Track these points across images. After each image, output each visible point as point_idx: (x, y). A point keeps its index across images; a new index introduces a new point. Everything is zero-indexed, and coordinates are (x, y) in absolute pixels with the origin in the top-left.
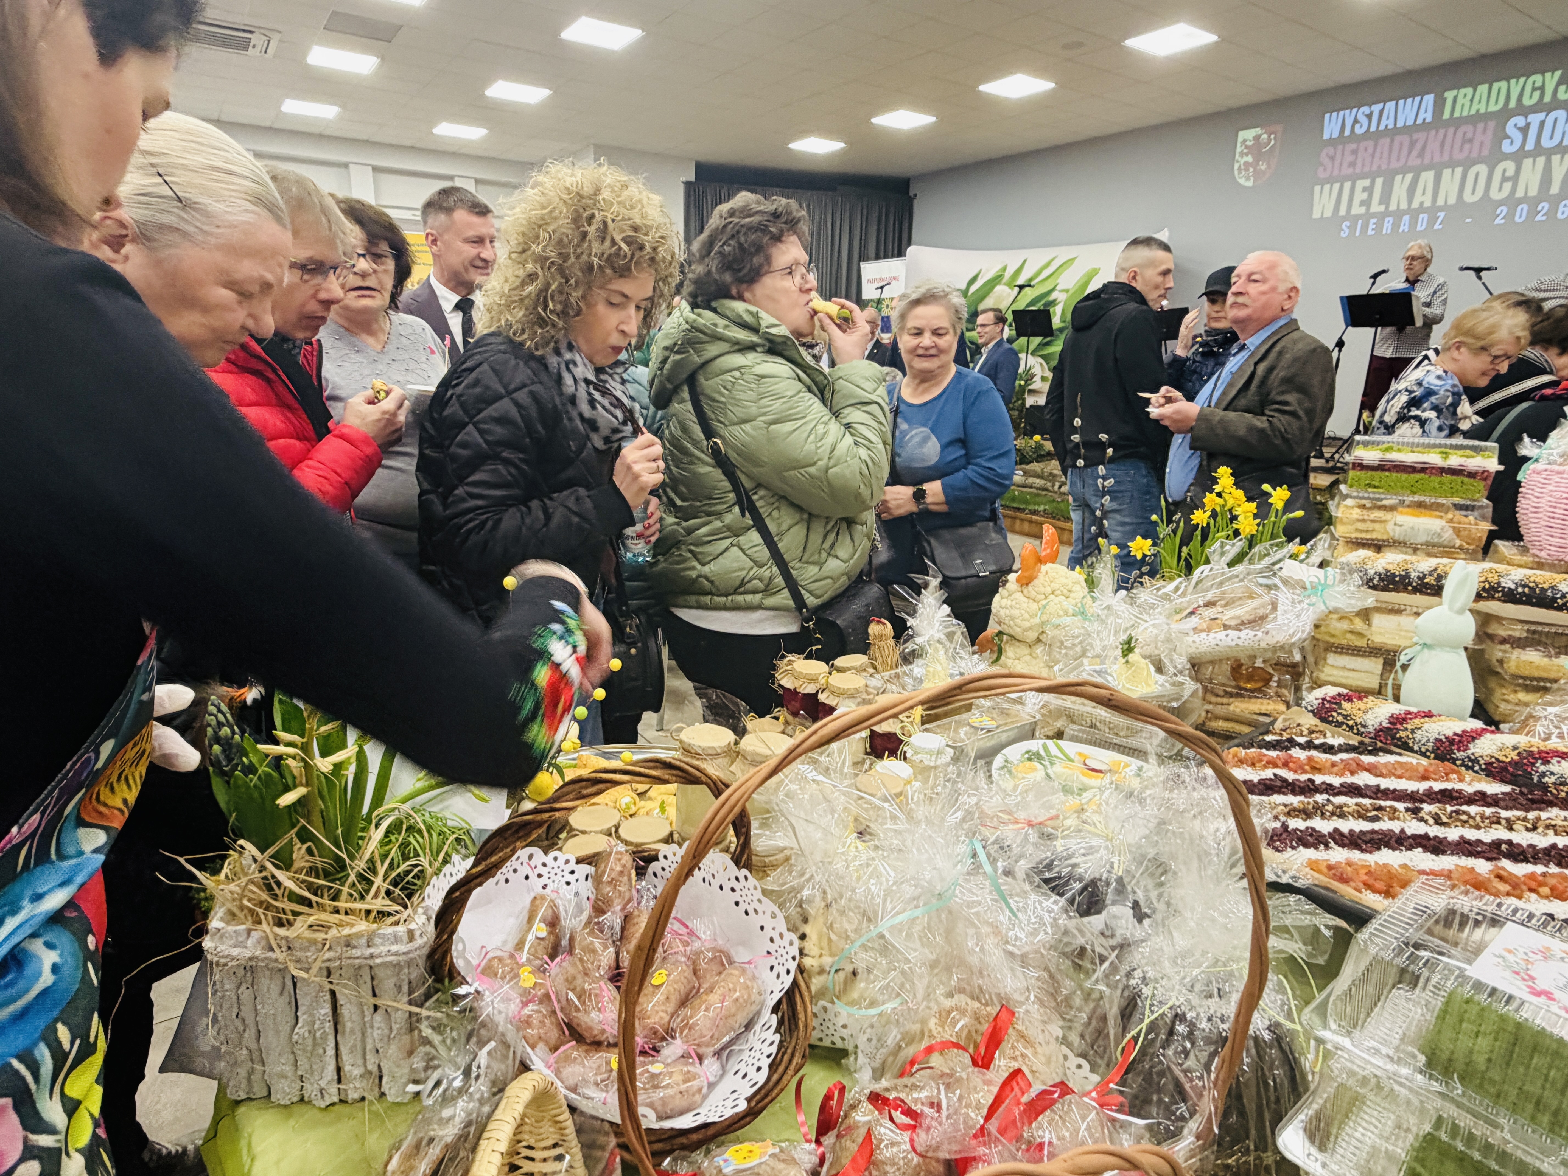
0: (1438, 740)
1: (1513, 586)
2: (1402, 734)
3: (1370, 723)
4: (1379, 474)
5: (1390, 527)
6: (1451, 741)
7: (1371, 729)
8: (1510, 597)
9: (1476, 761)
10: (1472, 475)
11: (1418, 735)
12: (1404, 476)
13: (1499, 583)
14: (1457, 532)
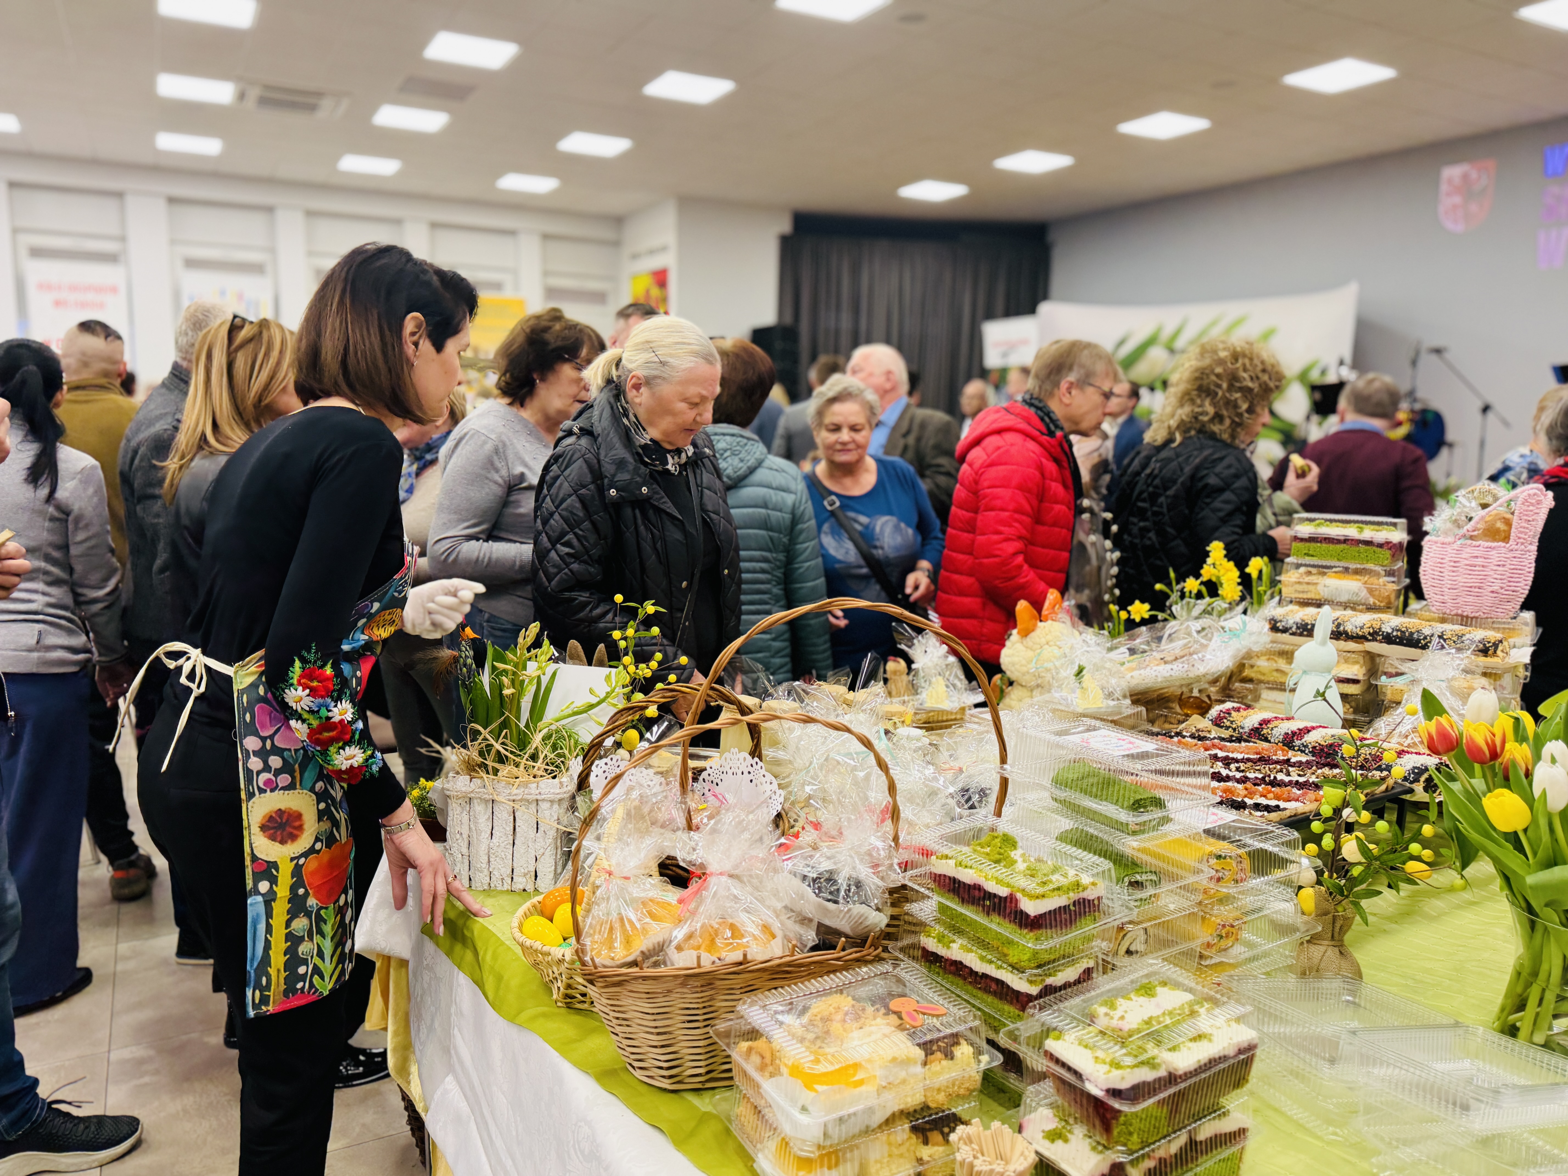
0: (1287, 734)
1: (1390, 631)
2: (1265, 731)
3: (1246, 725)
4: (1313, 545)
5: (1320, 588)
6: (1294, 733)
7: (1247, 730)
8: (1389, 639)
9: (1306, 746)
10: (1380, 546)
11: (1274, 732)
12: (1332, 547)
13: (1380, 629)
14: (1371, 591)
